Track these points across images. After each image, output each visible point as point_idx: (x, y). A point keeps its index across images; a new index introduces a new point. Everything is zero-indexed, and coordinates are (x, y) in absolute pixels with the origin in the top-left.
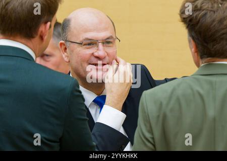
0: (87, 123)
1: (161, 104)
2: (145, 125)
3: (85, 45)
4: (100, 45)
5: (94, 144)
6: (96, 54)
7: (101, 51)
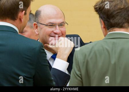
0: (48, 67)
1: (86, 55)
2: (77, 67)
3: (49, 26)
4: (57, 27)
5: (53, 78)
6: (55, 32)
7: (58, 30)
